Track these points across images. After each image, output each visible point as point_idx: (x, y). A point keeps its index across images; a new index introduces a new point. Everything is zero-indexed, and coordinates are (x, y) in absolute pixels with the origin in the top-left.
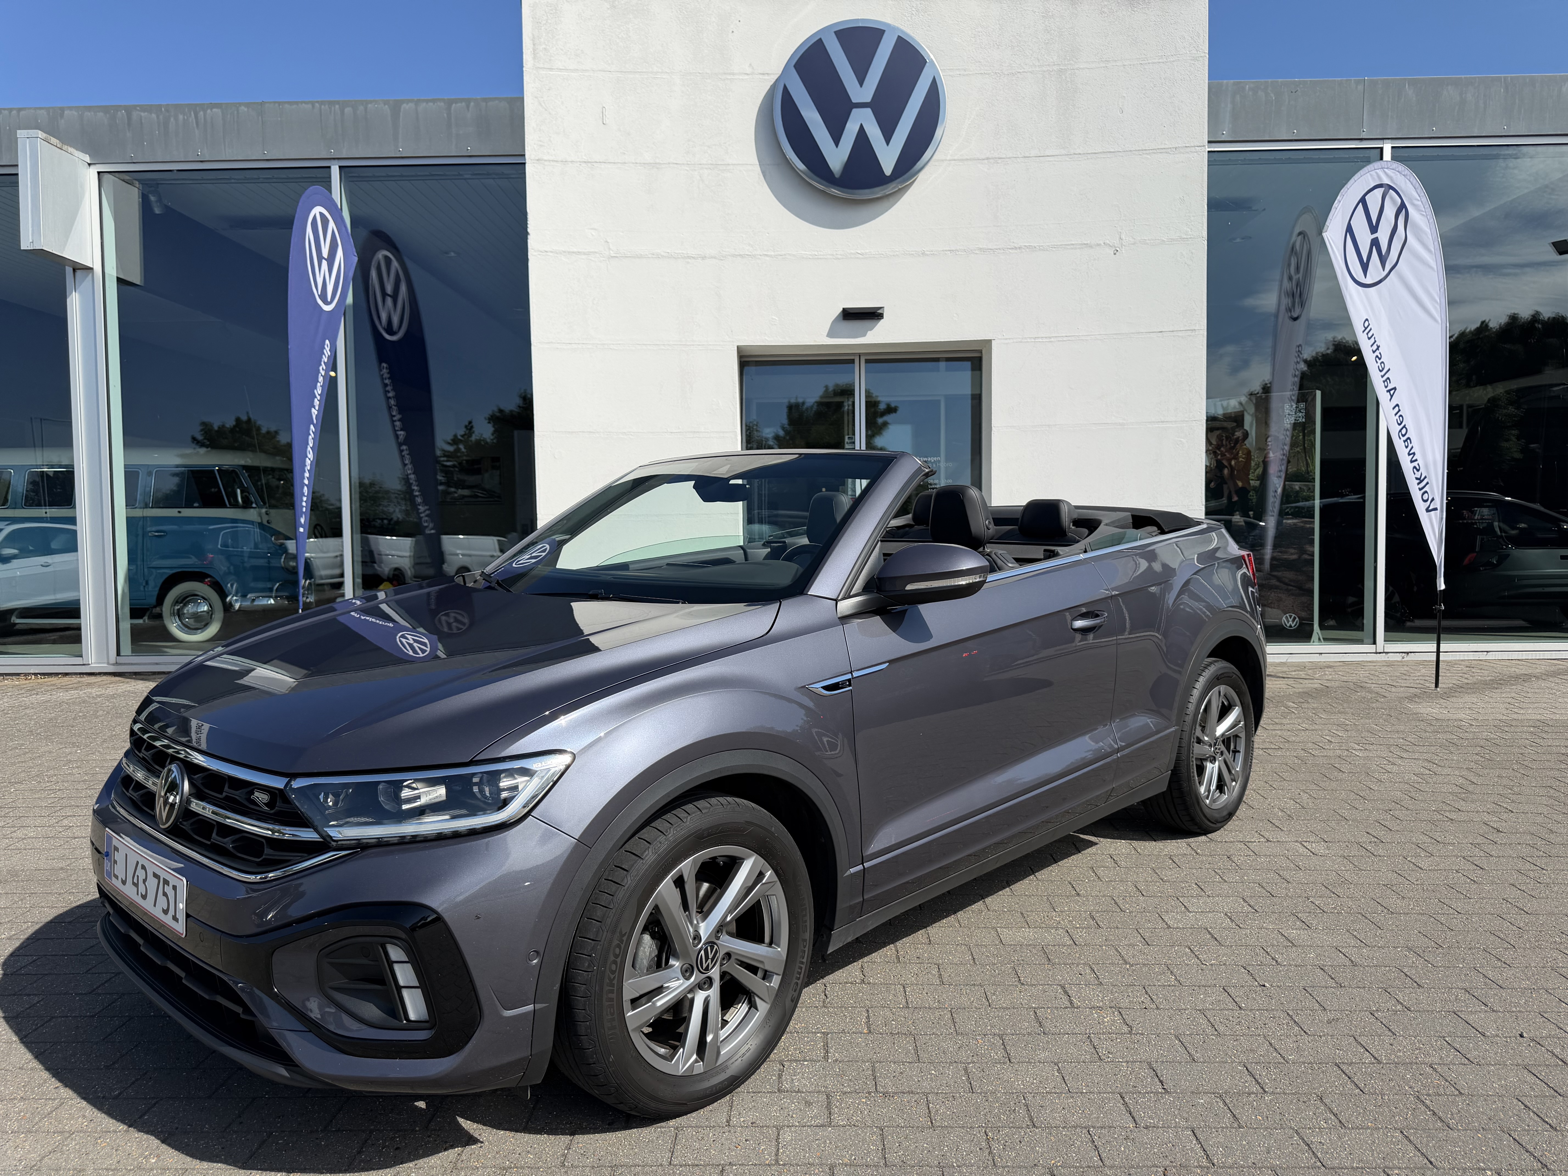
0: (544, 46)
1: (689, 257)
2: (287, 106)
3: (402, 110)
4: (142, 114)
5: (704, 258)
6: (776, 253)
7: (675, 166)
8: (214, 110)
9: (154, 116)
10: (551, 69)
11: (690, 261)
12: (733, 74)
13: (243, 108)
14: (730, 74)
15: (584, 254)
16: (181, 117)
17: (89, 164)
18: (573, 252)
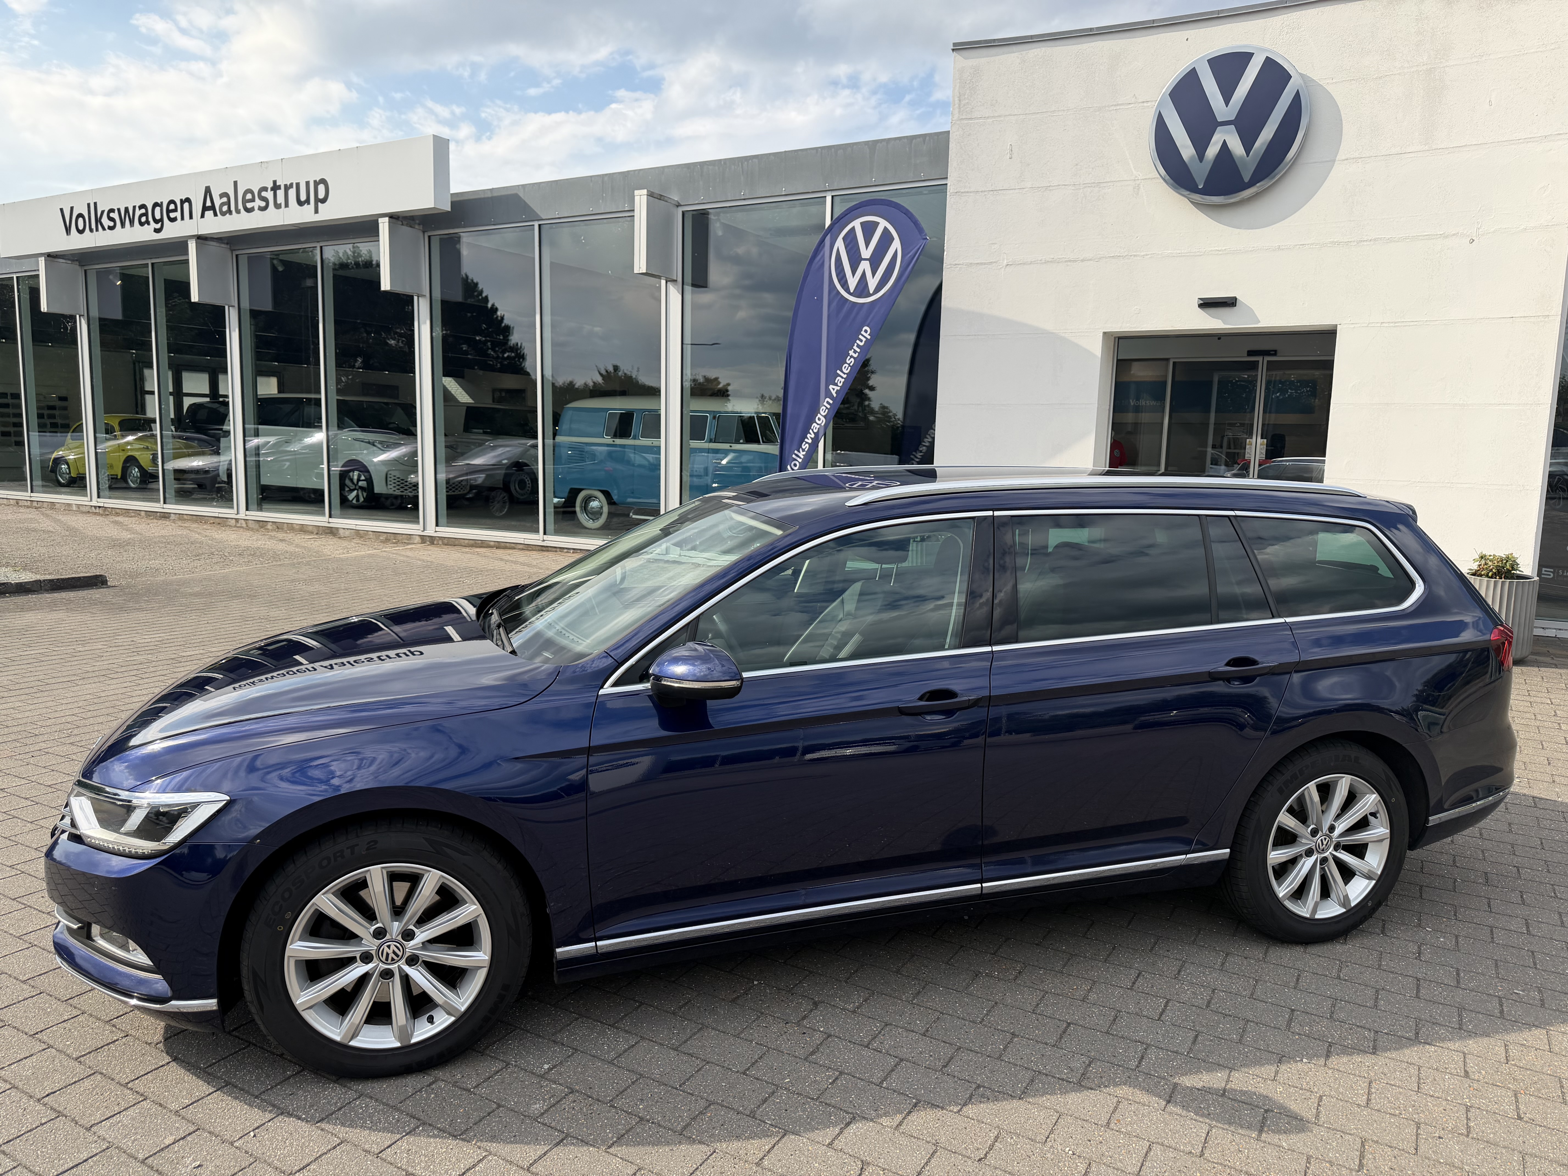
0: (967, 101)
1: (1070, 261)
2: (800, 152)
3: (877, 148)
4: (710, 167)
5: (1083, 261)
6: (1144, 253)
7: (1063, 187)
8: (754, 160)
9: (717, 168)
10: (971, 119)
11: (1069, 263)
12: (1118, 105)
13: (772, 157)
14: (1115, 105)
15: (985, 264)
16: (733, 167)
17: (677, 206)
18: (978, 264)
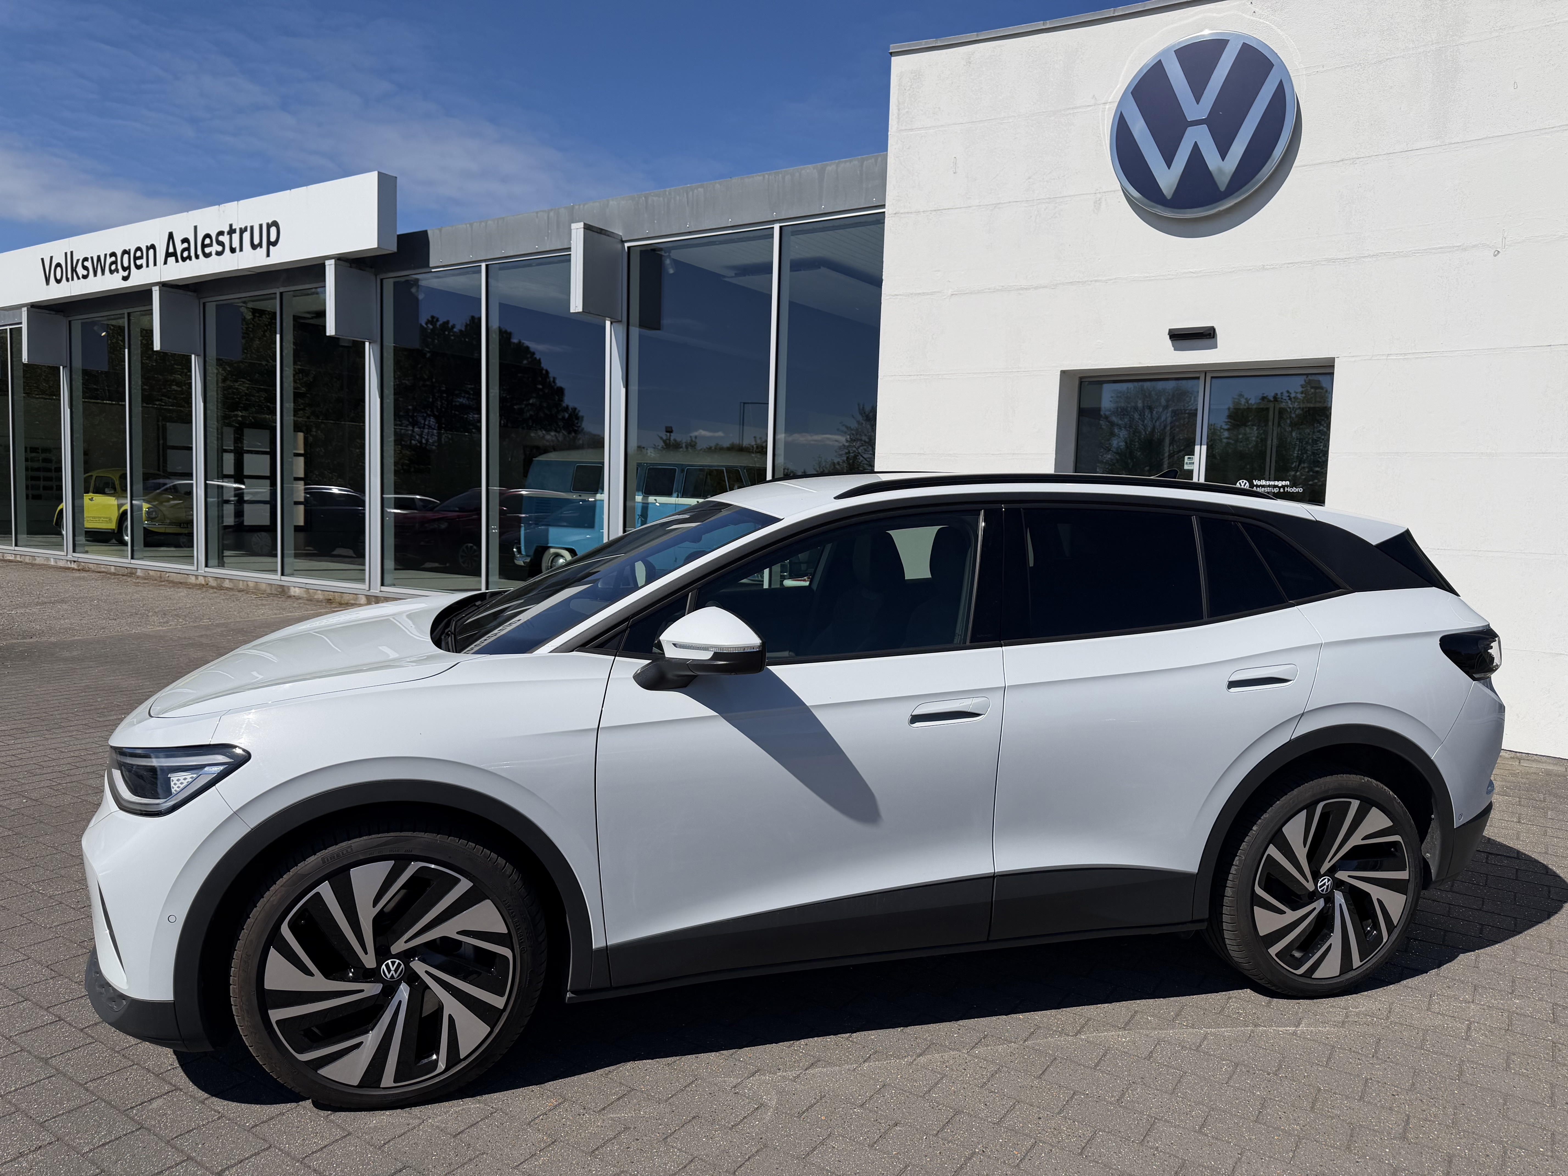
0: (907, 110)
3: (826, 172)
4: (655, 198)
6: (1107, 278)
7: (1015, 203)
9: (661, 199)
10: (911, 130)
12: (1075, 108)
15: (928, 294)
16: (678, 198)
17: (622, 241)
18: (919, 294)
